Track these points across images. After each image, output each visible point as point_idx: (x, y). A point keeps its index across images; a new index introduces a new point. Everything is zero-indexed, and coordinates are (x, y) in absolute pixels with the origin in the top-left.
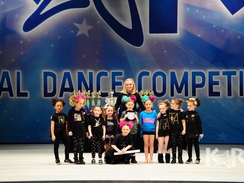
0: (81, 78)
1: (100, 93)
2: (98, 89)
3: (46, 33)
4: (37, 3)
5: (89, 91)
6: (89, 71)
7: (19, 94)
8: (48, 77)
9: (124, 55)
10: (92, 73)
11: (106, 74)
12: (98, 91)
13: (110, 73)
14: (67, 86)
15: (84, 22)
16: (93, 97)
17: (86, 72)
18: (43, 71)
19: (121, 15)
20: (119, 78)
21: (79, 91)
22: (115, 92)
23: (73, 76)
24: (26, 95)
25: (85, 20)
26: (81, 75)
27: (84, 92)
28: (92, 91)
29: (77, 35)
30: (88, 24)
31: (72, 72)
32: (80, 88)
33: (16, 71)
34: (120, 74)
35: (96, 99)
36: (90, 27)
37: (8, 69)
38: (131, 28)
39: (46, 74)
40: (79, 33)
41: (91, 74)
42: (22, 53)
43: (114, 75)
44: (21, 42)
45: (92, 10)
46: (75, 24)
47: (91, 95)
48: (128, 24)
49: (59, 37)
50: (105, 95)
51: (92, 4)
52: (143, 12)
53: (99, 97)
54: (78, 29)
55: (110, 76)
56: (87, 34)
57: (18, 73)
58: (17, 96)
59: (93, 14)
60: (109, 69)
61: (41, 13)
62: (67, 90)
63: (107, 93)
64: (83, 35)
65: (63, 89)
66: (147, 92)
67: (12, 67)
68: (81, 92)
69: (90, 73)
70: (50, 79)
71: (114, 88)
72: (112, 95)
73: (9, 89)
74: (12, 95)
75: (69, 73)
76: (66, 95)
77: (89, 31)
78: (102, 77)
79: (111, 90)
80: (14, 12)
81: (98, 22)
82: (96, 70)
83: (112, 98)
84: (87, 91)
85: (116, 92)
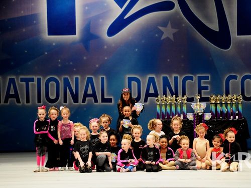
0: (166, 83)
1: (185, 97)
2: (184, 94)
3: (130, 38)
4: (121, 8)
5: (174, 96)
6: (174, 75)
7: (104, 100)
8: (132, 82)
9: (210, 59)
10: (177, 77)
11: (191, 78)
12: (183, 96)
13: (196, 77)
14: (152, 91)
15: (169, 25)
16: (179, 102)
17: (171, 77)
18: (128, 76)
19: (207, 17)
20: (204, 83)
21: (164, 96)
22: (201, 96)
23: (158, 81)
24: (110, 100)
25: (169, 22)
26: (165, 80)
27: (169, 97)
28: (177, 96)
29: (162, 39)
30: (172, 27)
31: (157, 77)
32: (165, 93)
33: (101, 77)
34: (207, 78)
35: (182, 104)
36: (175, 31)
37: (92, 74)
38: (218, 31)
39: (130, 80)
40: (164, 37)
41: (176, 79)
42: (106, 58)
43: (200, 79)
44: (106, 47)
45: (177, 13)
46: (160, 28)
47: (176, 100)
48: (215, 26)
49: (143, 41)
50: (191, 100)
51: (177, 7)
52: (231, 14)
53: (185, 102)
54: (162, 33)
55: (196, 80)
56: (171, 37)
57: (103, 79)
58: (102, 102)
59: (178, 17)
60: (195, 74)
61: (126, 17)
62: (152, 95)
63: (193, 98)
64: (168, 39)
65: (148, 95)
66: (235, 96)
67: (96, 72)
68: (166, 97)
69: (175, 77)
70: (134, 84)
71: (200, 93)
72: (198, 100)
73: (94, 95)
74: (96, 101)
75: (154, 78)
76: (150, 100)
77: (174, 35)
78: (187, 82)
79: (197, 94)
80: (98, 17)
81: (183, 25)
82: (181, 74)
83: (198, 103)
84: (172, 96)
85: (203, 96)
